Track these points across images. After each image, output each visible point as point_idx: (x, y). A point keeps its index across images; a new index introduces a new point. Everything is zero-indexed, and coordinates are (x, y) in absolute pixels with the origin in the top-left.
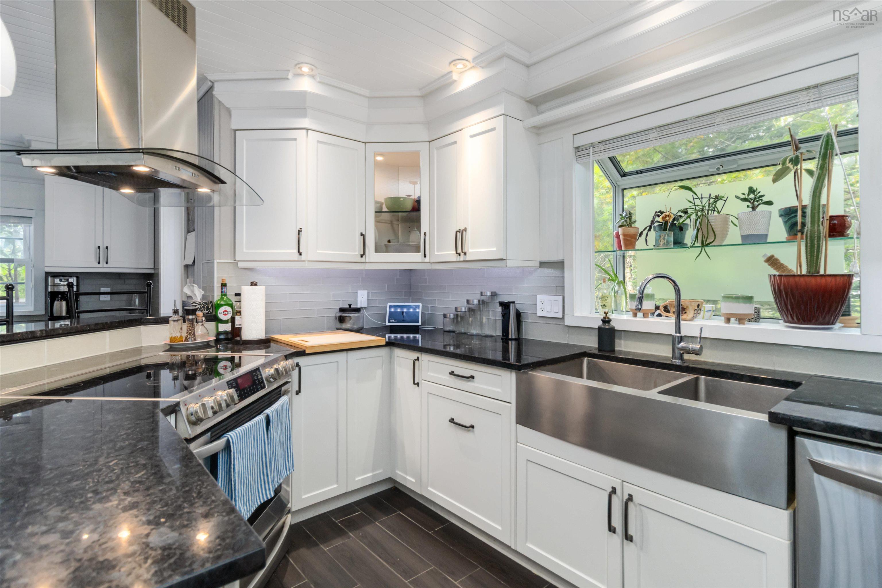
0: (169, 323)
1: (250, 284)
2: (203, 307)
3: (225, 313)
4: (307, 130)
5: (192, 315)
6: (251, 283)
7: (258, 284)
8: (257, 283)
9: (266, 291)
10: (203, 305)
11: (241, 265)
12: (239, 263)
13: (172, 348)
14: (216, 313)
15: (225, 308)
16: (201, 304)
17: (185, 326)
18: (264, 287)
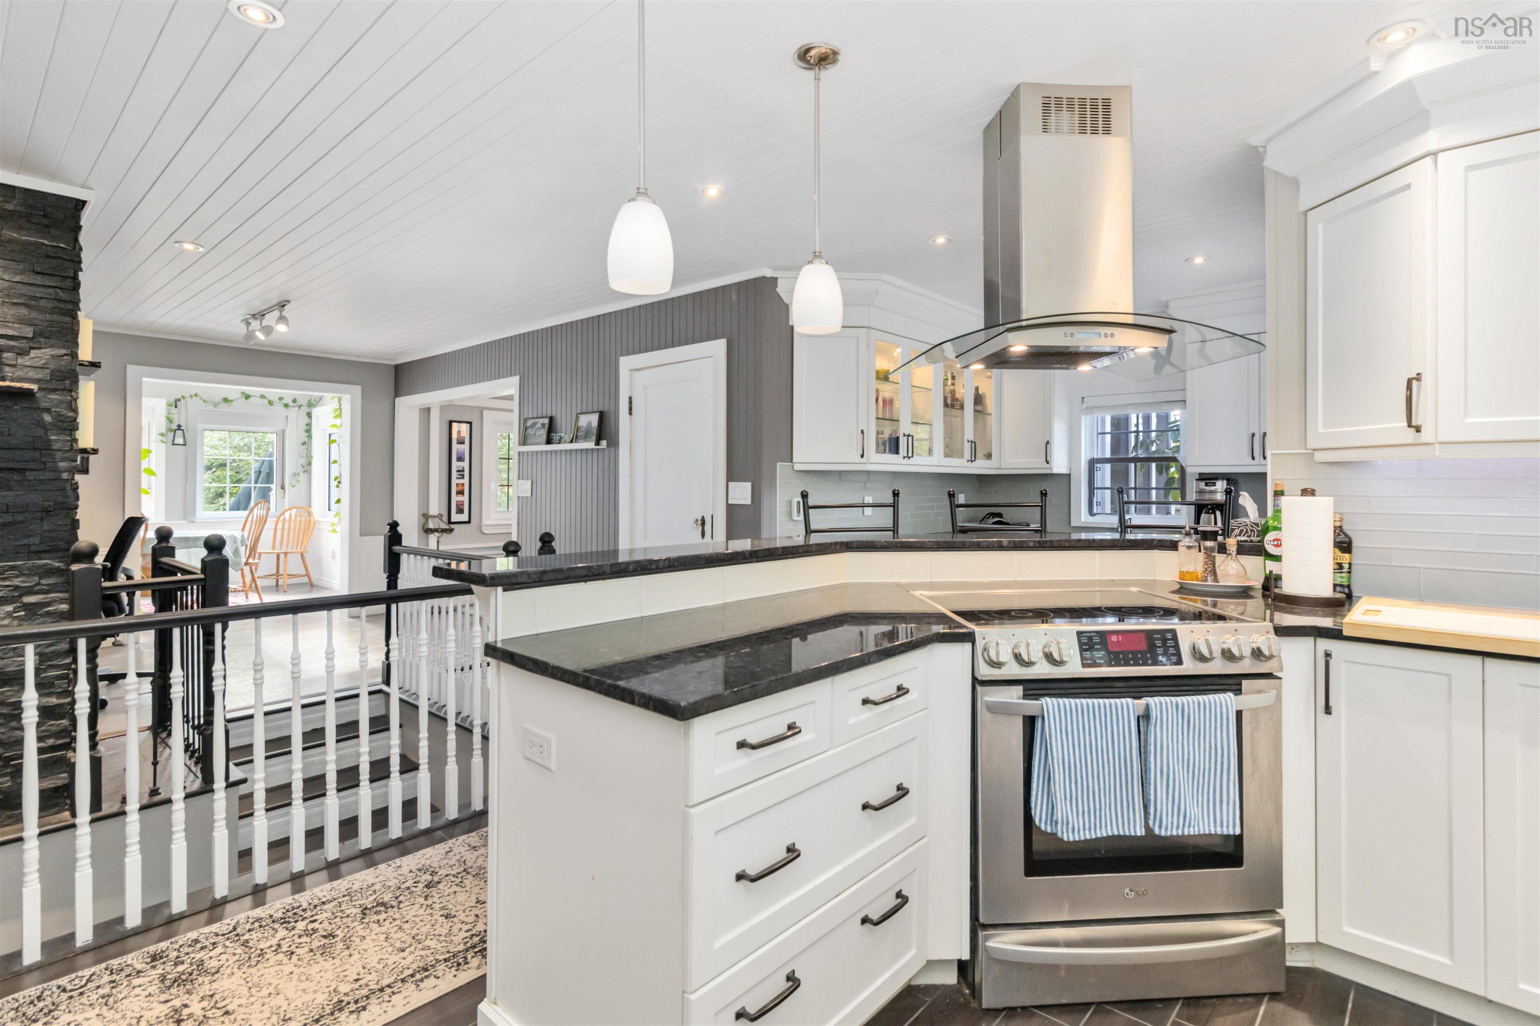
0: (1177, 550)
1: (1300, 493)
2: (1252, 531)
3: (1276, 543)
4: (1434, 154)
5: (1210, 540)
6: (1302, 490)
7: (1316, 493)
8: (1314, 490)
9: (1335, 507)
10: (1251, 526)
11: (1320, 457)
12: (1317, 454)
13: (1183, 590)
14: (1262, 541)
15: (1277, 534)
16: (1247, 525)
17: (1201, 557)
18: (1331, 499)
